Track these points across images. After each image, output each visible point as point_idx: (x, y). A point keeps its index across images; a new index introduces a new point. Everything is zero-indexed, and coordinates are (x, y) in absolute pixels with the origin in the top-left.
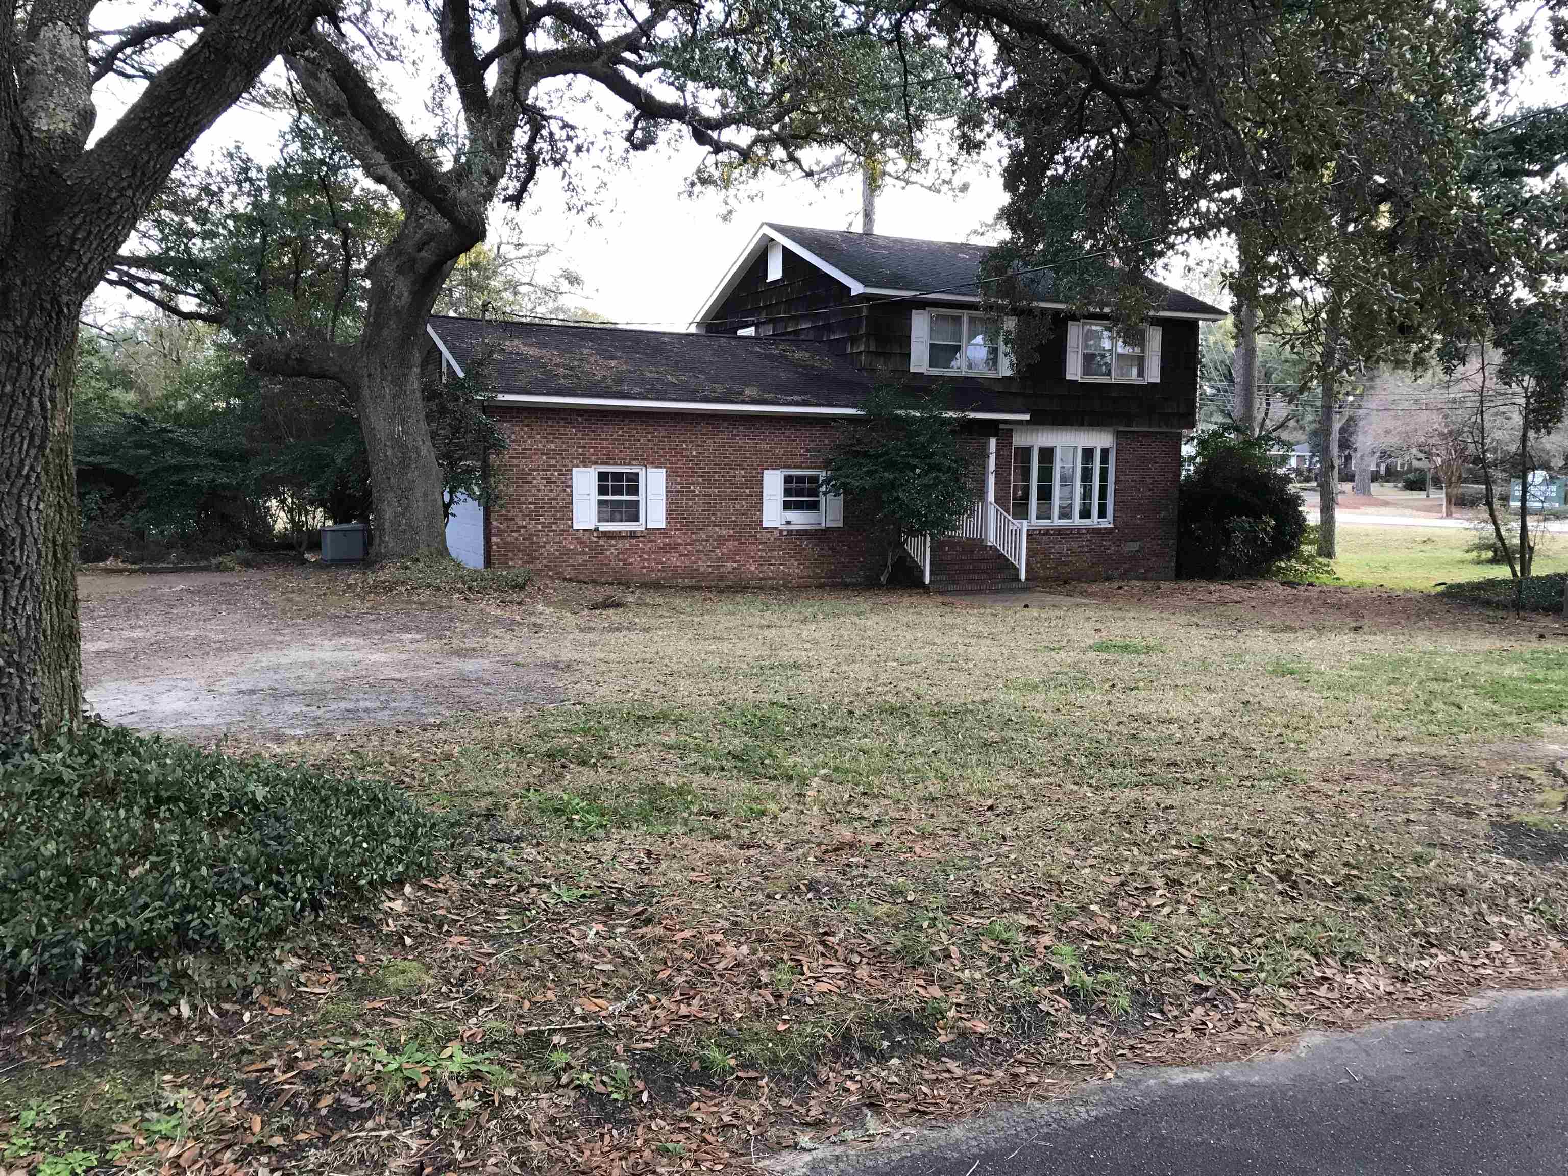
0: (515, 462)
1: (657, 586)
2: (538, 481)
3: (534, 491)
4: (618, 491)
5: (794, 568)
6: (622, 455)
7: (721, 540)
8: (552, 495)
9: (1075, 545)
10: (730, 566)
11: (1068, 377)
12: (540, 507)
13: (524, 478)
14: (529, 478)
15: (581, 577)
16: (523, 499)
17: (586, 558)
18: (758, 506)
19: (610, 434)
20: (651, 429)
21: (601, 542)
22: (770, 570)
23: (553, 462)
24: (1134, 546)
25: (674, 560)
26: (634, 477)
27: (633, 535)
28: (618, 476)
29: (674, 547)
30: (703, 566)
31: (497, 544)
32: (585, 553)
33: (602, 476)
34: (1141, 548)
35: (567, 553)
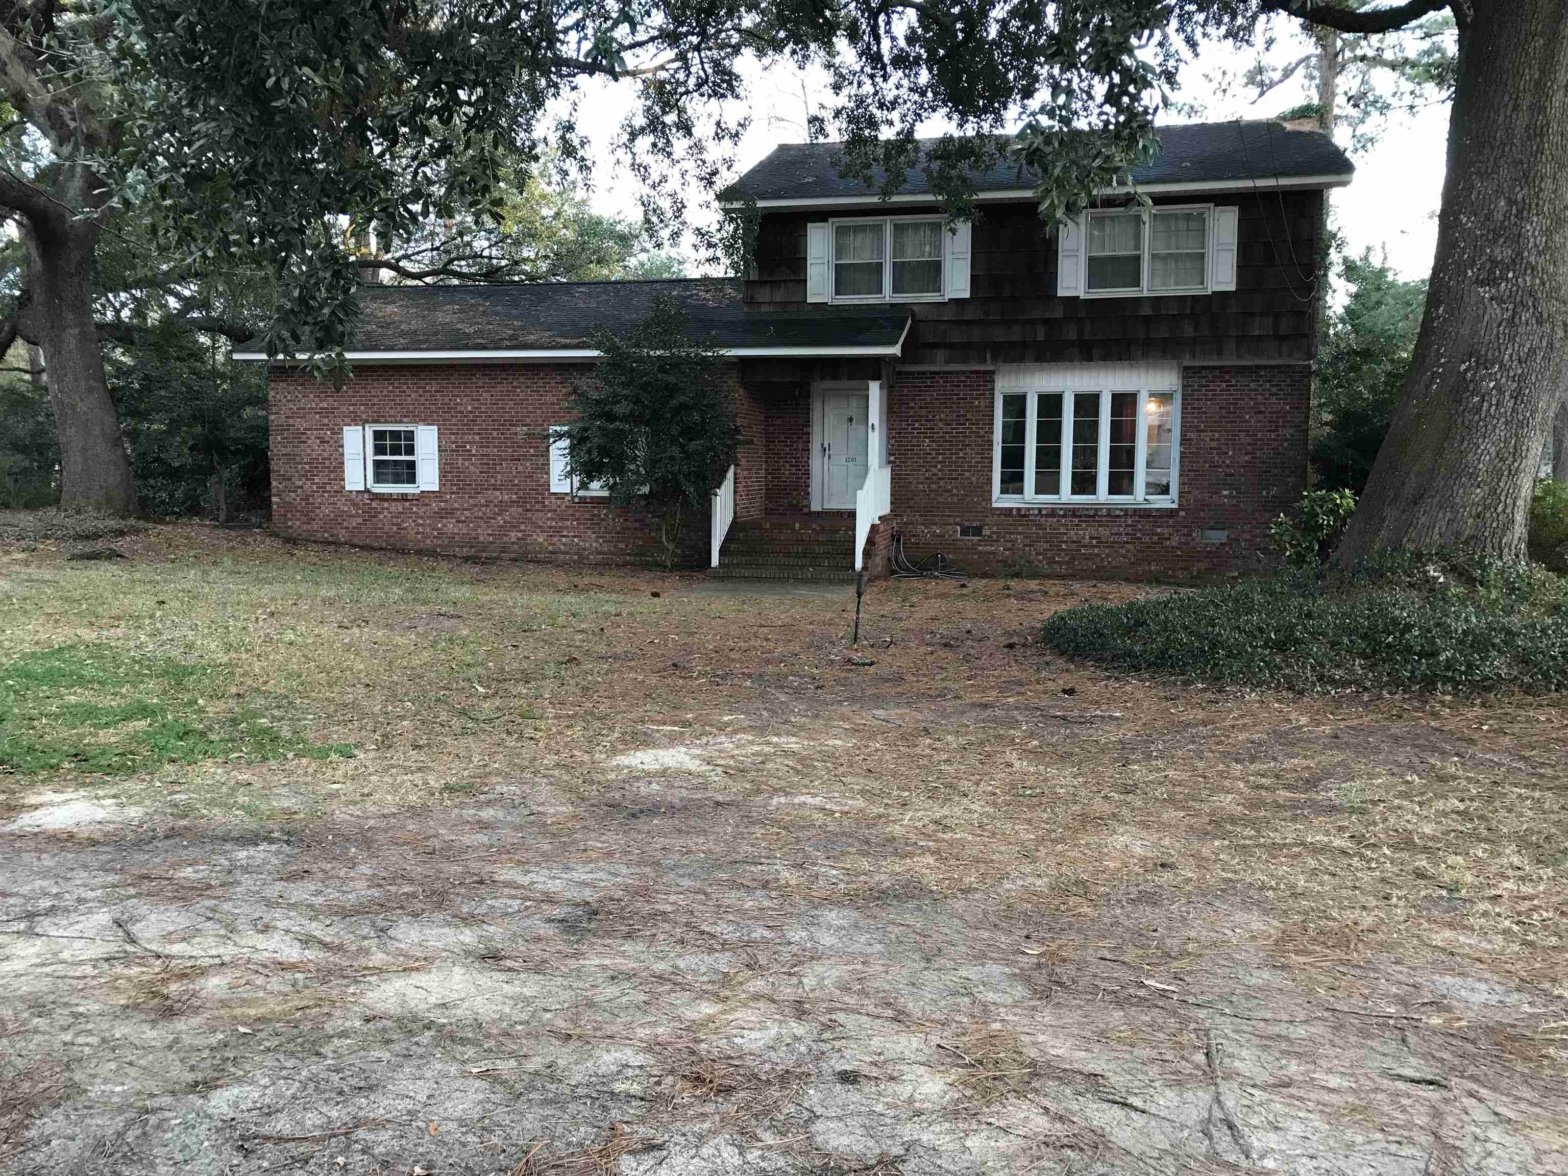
0: (291, 421)
1: (433, 554)
2: (313, 442)
3: (309, 451)
4: (396, 451)
5: (591, 542)
6: (392, 412)
7: (502, 507)
8: (326, 455)
9: (1104, 532)
10: (514, 535)
11: (1060, 293)
12: (316, 466)
13: (300, 437)
14: (304, 438)
15: (356, 541)
16: (298, 459)
17: (360, 520)
18: (545, 468)
19: (379, 390)
20: (422, 383)
21: (374, 505)
22: (560, 543)
23: (326, 421)
24: (1218, 537)
25: (451, 526)
26: (410, 436)
27: (404, 498)
28: (395, 435)
29: (449, 513)
30: (484, 535)
31: (278, 504)
32: (357, 515)
33: (378, 435)
34: (1231, 541)
35: (341, 514)
